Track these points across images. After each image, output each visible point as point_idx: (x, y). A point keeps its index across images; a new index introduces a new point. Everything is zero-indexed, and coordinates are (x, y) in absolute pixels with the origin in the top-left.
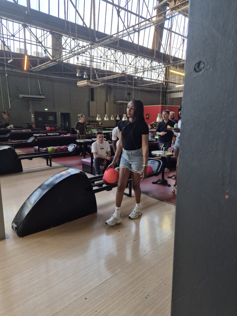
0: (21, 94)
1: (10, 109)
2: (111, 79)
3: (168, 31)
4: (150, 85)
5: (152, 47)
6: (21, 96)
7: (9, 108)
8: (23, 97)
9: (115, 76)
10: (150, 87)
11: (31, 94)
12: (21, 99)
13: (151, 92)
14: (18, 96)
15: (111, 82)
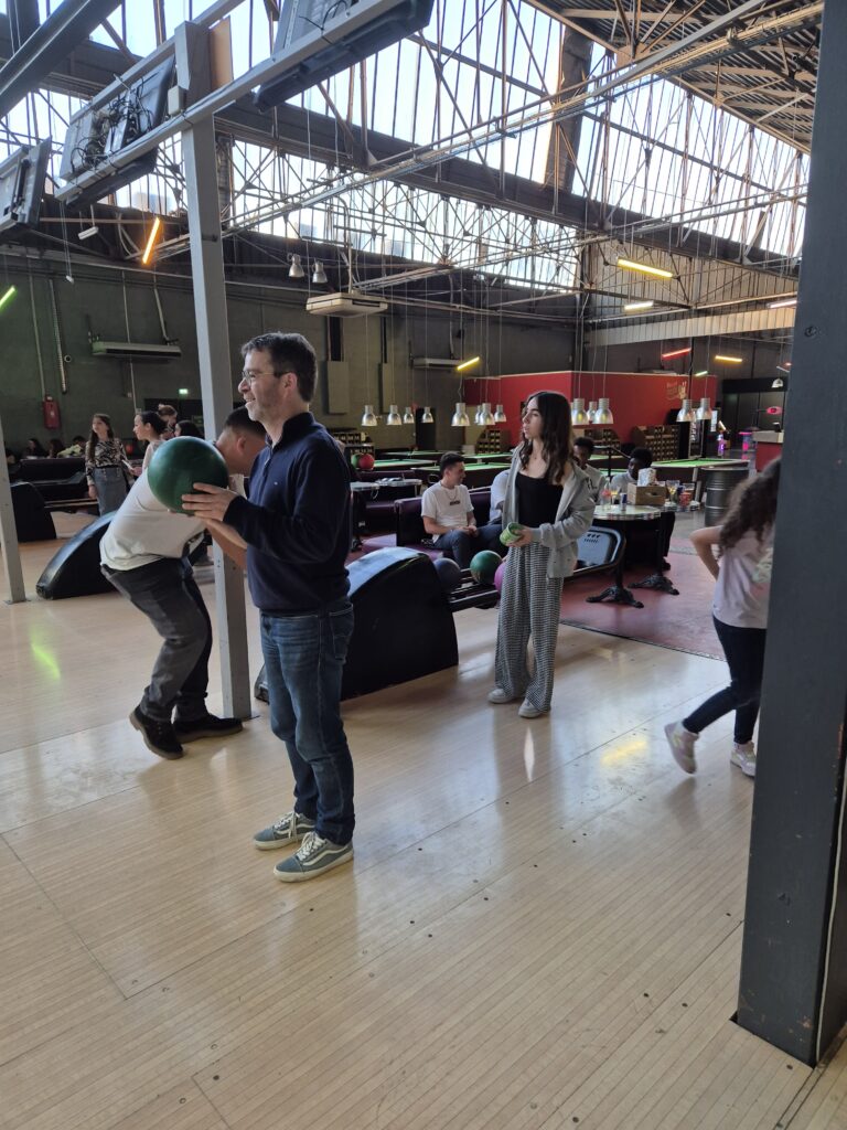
0: (100, 340)
1: (64, 393)
2: (401, 286)
3: (598, 124)
4: (530, 303)
5: (546, 177)
6: (100, 346)
7: (62, 388)
8: (109, 351)
9: (415, 276)
10: (530, 308)
11: (134, 341)
12: (100, 357)
13: (532, 327)
14: (92, 348)
15: (403, 294)
